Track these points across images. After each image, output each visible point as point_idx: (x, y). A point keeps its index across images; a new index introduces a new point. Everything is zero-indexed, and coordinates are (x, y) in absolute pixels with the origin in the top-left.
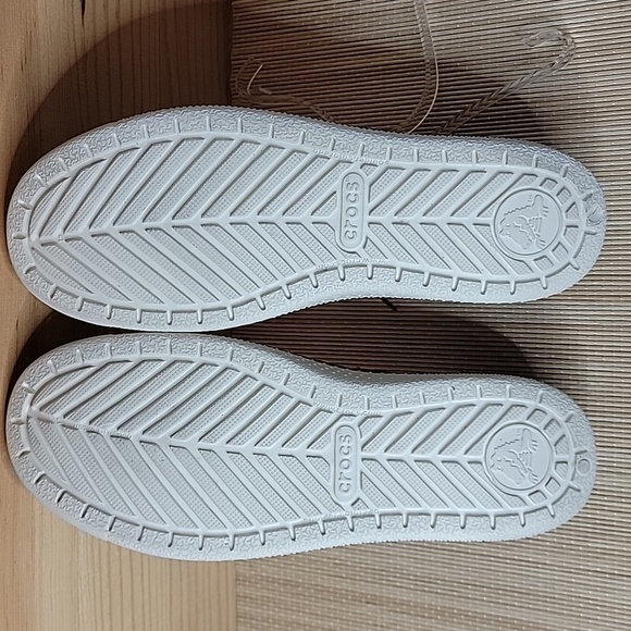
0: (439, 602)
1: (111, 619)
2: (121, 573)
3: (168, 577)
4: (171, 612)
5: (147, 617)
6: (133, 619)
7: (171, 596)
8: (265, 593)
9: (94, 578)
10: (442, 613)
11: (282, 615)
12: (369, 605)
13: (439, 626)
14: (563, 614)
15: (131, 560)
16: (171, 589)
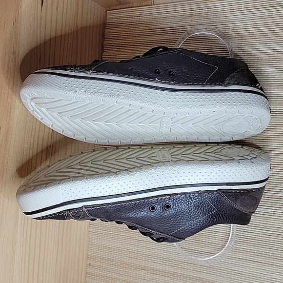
0: (172, 270)
1: (29, 263)
2: (35, 244)
3: (56, 250)
4: (56, 266)
5: (45, 266)
6: (39, 265)
7: (57, 259)
8: (99, 263)
9: (23, 244)
10: (173, 275)
11: (105, 274)
12: (143, 270)
13: (171, 281)
14: (224, 277)
15: (40, 239)
16: (57, 256)
